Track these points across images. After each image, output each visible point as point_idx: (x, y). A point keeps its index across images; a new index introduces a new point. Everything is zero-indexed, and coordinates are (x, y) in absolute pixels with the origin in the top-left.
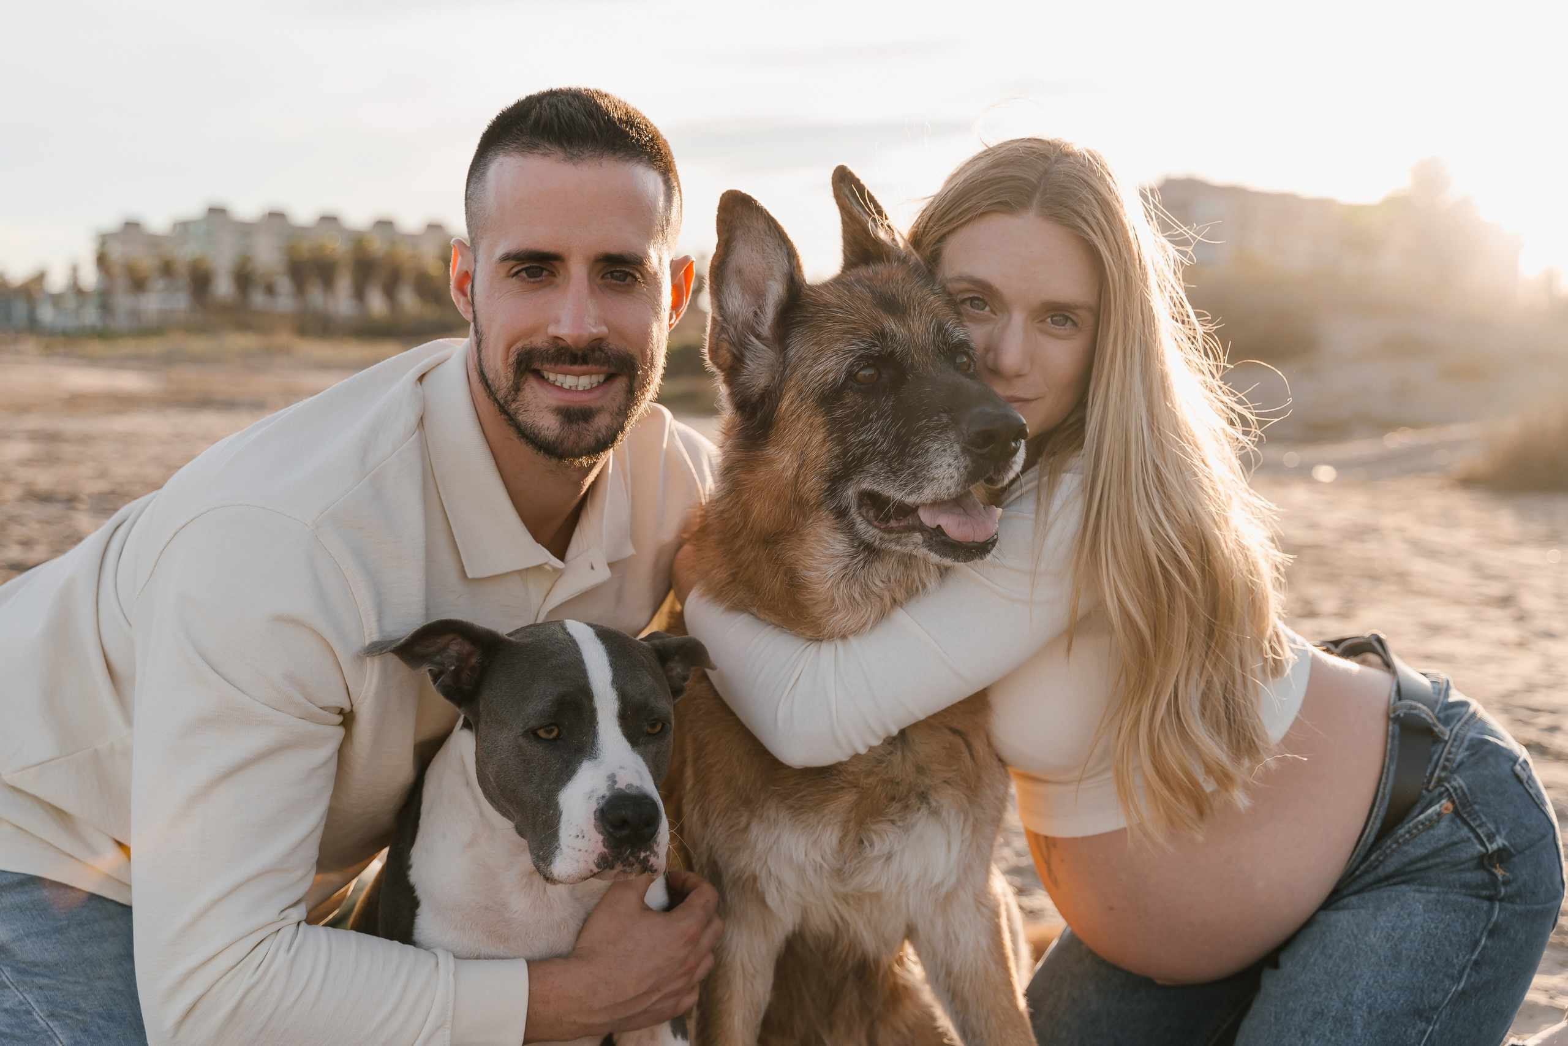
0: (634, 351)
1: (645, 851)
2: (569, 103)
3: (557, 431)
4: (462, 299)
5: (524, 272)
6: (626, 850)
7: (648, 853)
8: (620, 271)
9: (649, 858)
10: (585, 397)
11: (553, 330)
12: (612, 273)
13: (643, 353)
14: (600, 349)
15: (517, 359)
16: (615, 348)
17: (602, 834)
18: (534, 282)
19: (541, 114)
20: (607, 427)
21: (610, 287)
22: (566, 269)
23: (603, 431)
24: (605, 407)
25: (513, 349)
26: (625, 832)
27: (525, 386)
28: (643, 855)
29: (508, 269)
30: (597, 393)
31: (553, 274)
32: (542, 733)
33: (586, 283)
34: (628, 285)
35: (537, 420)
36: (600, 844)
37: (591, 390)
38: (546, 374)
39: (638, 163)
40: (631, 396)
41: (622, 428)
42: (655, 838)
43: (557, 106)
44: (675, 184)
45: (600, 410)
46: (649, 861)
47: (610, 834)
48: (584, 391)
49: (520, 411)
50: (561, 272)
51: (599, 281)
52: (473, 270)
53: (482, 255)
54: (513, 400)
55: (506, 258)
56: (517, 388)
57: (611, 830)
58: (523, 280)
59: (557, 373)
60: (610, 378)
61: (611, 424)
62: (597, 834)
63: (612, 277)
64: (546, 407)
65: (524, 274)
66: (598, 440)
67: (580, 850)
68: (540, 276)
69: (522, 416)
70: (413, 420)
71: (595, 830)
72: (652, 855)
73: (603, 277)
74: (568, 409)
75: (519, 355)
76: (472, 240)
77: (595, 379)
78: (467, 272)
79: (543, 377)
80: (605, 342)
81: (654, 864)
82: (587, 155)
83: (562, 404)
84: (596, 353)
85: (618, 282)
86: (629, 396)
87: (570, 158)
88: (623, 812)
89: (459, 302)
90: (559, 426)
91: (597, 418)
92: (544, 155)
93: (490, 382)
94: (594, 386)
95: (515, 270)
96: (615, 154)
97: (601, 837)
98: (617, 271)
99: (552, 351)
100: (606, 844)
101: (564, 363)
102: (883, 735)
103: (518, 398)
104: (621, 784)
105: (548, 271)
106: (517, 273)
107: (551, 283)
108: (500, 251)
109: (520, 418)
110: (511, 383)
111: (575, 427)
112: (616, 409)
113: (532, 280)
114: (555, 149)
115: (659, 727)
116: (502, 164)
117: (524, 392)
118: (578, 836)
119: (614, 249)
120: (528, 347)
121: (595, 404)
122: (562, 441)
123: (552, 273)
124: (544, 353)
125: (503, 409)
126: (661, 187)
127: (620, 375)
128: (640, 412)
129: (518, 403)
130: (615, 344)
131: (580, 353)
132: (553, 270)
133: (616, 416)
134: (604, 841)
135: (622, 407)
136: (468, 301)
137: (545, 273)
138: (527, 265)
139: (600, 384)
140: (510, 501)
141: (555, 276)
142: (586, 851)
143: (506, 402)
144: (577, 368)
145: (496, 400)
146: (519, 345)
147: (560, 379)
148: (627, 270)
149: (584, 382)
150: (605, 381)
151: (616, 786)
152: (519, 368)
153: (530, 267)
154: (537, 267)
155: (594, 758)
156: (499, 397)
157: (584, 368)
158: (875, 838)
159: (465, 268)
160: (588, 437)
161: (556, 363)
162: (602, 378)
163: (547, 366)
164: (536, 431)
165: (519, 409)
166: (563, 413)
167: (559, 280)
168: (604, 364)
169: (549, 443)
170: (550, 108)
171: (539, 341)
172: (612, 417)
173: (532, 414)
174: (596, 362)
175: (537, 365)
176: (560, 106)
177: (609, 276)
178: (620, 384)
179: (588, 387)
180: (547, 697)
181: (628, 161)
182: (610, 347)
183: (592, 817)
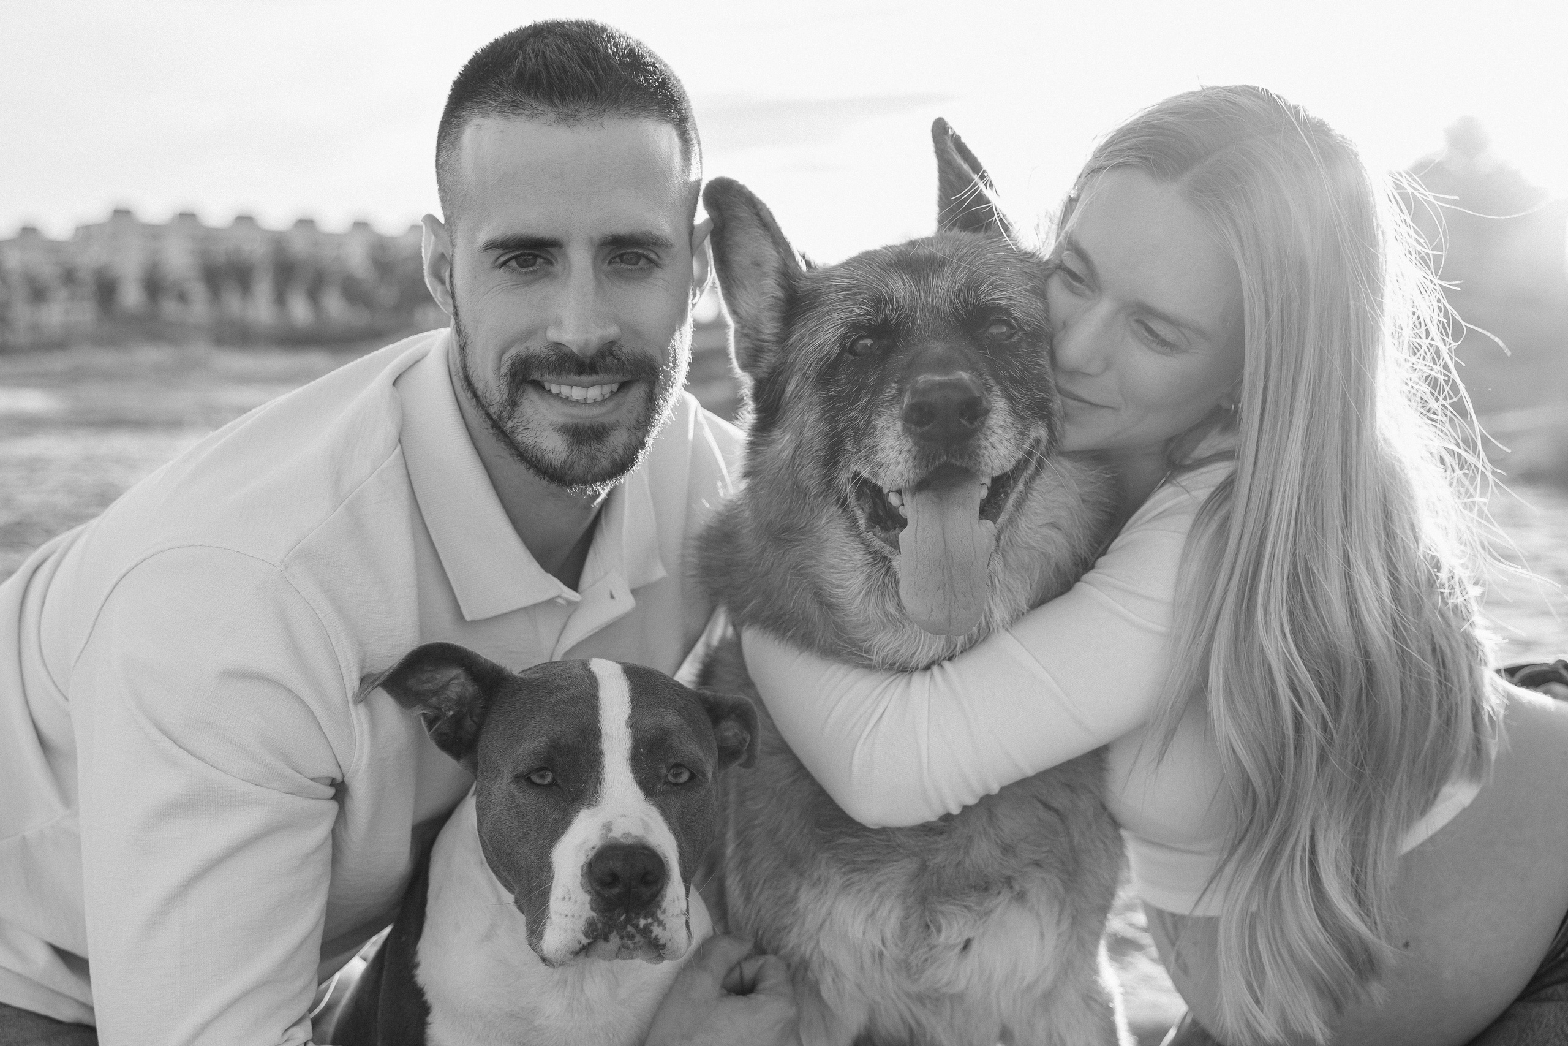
0: (653, 351)
1: (646, 918)
2: (559, 49)
3: (564, 454)
4: (439, 288)
5: (514, 260)
6: (620, 915)
7: (650, 920)
8: (632, 253)
9: (652, 927)
10: (596, 411)
11: (553, 335)
12: (621, 256)
13: (664, 353)
14: (611, 354)
15: (510, 370)
16: (630, 351)
17: (589, 893)
18: (526, 273)
19: (525, 65)
20: (624, 445)
21: (619, 275)
22: (565, 256)
23: (620, 451)
24: (621, 421)
25: (506, 356)
26: (616, 890)
27: (522, 400)
28: (642, 922)
29: (494, 259)
30: (611, 405)
31: (549, 262)
32: (535, 778)
33: (591, 274)
34: (642, 269)
35: (539, 440)
36: (588, 906)
37: (604, 401)
38: (546, 385)
39: (647, 117)
40: (651, 405)
41: (642, 445)
42: (659, 901)
43: (543, 53)
44: (693, 136)
45: (614, 426)
46: (651, 932)
47: (598, 893)
48: (595, 402)
49: (519, 430)
50: (559, 260)
51: (606, 267)
52: (451, 254)
53: (460, 240)
54: (509, 418)
55: (491, 246)
56: (513, 403)
57: (598, 888)
58: (513, 270)
59: (560, 384)
60: (624, 386)
61: (628, 442)
62: (584, 893)
63: (622, 261)
64: (551, 425)
65: (513, 263)
66: (614, 462)
67: (567, 916)
68: (534, 264)
69: (521, 436)
70: (393, 433)
71: (581, 888)
72: (656, 924)
73: (610, 263)
74: (576, 427)
75: (513, 364)
76: (447, 218)
77: (607, 389)
78: (443, 255)
79: (544, 388)
80: (617, 345)
81: (659, 937)
82: (585, 114)
83: (569, 421)
84: (607, 360)
85: (630, 267)
86: (649, 405)
87: (565, 119)
88: (611, 863)
89: (435, 290)
90: (567, 447)
91: (611, 436)
92: (532, 116)
93: (479, 393)
94: (606, 396)
95: (503, 259)
96: (618, 109)
97: (588, 898)
98: (628, 253)
99: (553, 358)
100: (594, 906)
101: (569, 373)
102: (981, 792)
103: (516, 415)
104: (617, 833)
105: (543, 258)
106: (505, 263)
107: (547, 274)
108: (484, 236)
109: (519, 437)
110: (505, 397)
111: (586, 449)
112: (634, 422)
113: (524, 270)
114: (544, 108)
115: (685, 777)
116: (479, 127)
117: (521, 408)
118: (564, 898)
119: (622, 228)
120: (524, 354)
121: (608, 420)
122: (571, 467)
123: (549, 260)
124: (544, 361)
125: (496, 425)
126: (676, 142)
127: (637, 381)
128: (662, 422)
129: (516, 420)
130: (630, 347)
131: (587, 361)
132: (549, 257)
133: (634, 431)
134: (591, 903)
135: (642, 419)
136: (447, 291)
137: (540, 260)
138: (517, 253)
139: (613, 394)
140: (510, 524)
141: (552, 264)
142: (573, 916)
143: (500, 418)
144: (584, 379)
145: (488, 415)
146: (513, 352)
147: (565, 391)
148: (640, 251)
149: (594, 393)
150: (619, 389)
151: (611, 835)
152: (514, 381)
153: (522, 255)
154: (529, 254)
155: (593, 806)
156: (492, 410)
157: (594, 378)
158: (943, 921)
159: (441, 249)
160: (603, 460)
161: (560, 374)
162: (615, 387)
163: (547, 377)
164: (539, 454)
165: (517, 428)
166: (571, 433)
167: (557, 268)
168: (617, 371)
169: (555, 469)
170: (536, 57)
171: (536, 347)
172: (630, 432)
173: (533, 433)
174: (607, 370)
175: (536, 376)
176: (548, 53)
177: (618, 260)
178: (637, 393)
179: (599, 399)
180: (542, 736)
181: (635, 117)
182: (624, 350)
183: (579, 873)
